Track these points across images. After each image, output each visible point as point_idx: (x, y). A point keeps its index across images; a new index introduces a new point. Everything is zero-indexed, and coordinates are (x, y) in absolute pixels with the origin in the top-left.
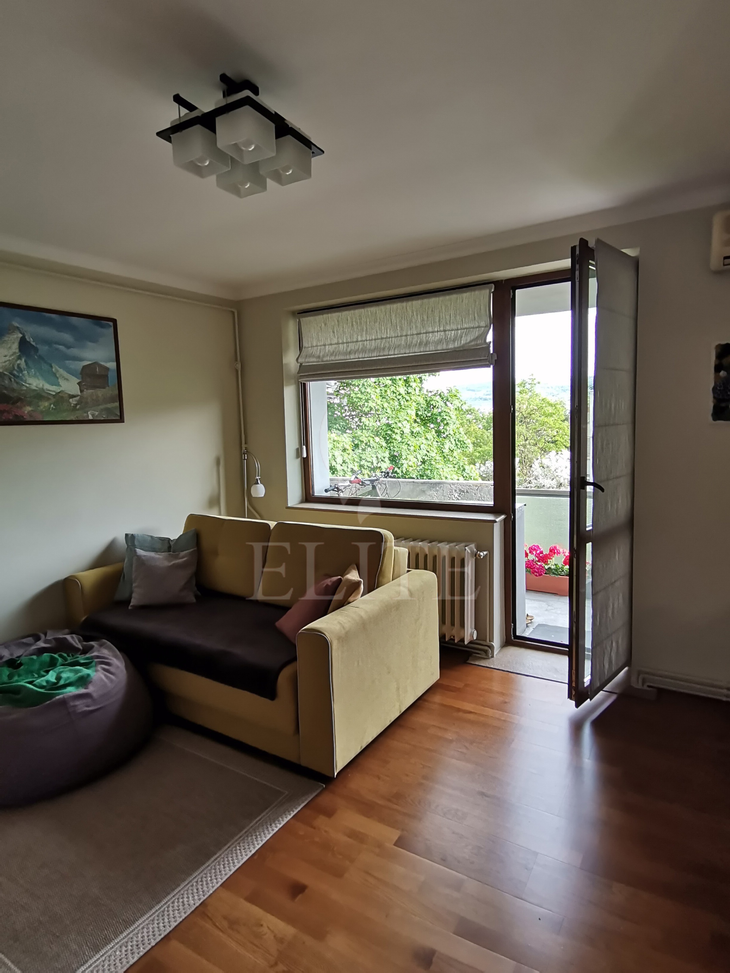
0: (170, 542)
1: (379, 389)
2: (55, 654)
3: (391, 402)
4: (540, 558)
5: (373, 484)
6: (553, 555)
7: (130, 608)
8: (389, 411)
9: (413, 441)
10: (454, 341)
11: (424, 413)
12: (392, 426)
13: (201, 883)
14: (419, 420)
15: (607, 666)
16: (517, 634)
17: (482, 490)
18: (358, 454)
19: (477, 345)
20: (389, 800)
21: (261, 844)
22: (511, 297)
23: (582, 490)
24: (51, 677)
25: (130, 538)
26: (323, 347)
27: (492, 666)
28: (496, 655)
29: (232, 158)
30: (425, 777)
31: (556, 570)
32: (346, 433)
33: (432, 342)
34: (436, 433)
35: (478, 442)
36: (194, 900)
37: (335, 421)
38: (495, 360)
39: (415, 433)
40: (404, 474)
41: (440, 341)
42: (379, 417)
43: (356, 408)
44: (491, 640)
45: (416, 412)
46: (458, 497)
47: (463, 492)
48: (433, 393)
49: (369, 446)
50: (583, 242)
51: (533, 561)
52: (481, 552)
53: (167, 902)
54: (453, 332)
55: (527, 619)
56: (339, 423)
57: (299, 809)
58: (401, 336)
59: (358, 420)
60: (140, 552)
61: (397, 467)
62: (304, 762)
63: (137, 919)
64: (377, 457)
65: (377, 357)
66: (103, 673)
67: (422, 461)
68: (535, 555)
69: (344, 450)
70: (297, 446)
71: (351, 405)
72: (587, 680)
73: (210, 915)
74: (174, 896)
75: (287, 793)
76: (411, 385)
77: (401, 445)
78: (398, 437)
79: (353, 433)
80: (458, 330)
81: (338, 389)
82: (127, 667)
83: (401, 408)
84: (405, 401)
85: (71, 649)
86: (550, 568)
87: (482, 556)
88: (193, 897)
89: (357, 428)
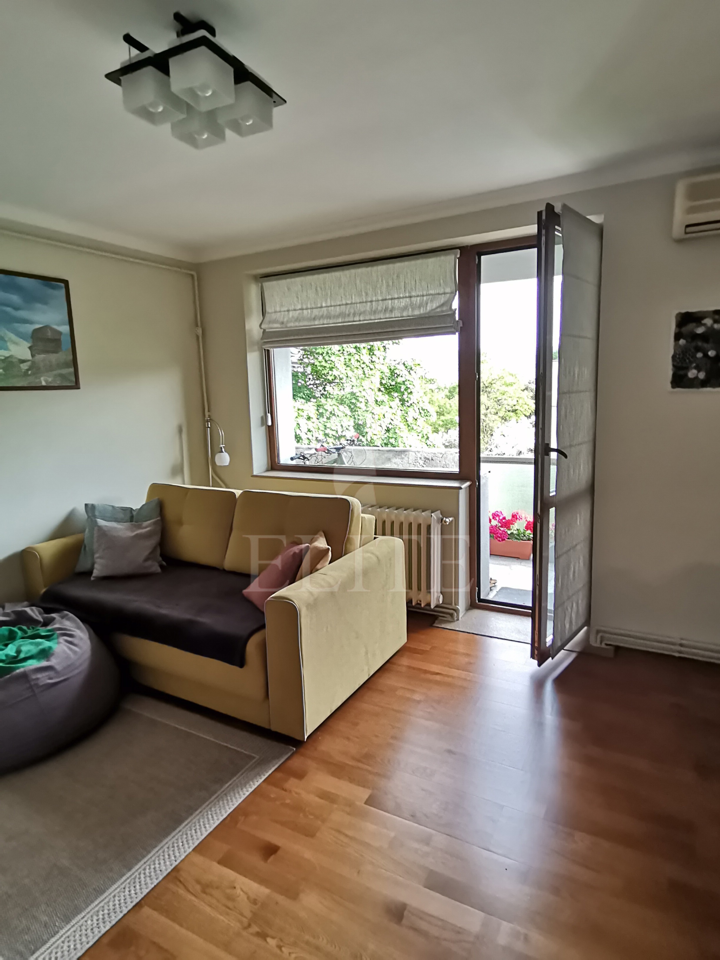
0: (133, 512)
1: (343, 358)
2: (14, 627)
3: (355, 370)
4: (504, 524)
5: (339, 452)
6: (515, 520)
7: (92, 579)
8: (353, 379)
9: (378, 410)
10: (419, 307)
11: (388, 382)
12: (356, 395)
13: (172, 849)
14: (383, 389)
15: (567, 626)
16: (481, 598)
17: (447, 458)
18: (323, 423)
19: (442, 311)
20: (359, 761)
21: (233, 808)
22: (477, 263)
23: (546, 457)
24: (11, 650)
25: (90, 508)
26: (286, 313)
27: (457, 629)
28: (461, 618)
29: (188, 105)
30: (394, 738)
31: (518, 535)
32: (310, 401)
33: (397, 308)
34: (400, 401)
35: (441, 411)
36: (166, 866)
37: (299, 390)
38: (461, 327)
39: (379, 402)
40: (369, 443)
41: (405, 308)
42: (343, 386)
43: (320, 376)
44: (456, 604)
45: (381, 380)
46: (423, 465)
47: (428, 459)
48: (397, 362)
49: (334, 415)
50: (550, 207)
51: (496, 526)
52: (446, 518)
53: (138, 869)
54: (419, 298)
55: (490, 582)
56: (303, 391)
57: (270, 772)
58: (366, 302)
59: (322, 389)
60: (101, 522)
61: (362, 435)
62: (275, 727)
63: (108, 888)
64: (342, 426)
65: (341, 323)
66: (66, 645)
67: (387, 429)
68: (498, 521)
69: (309, 418)
70: (262, 414)
71: (315, 374)
72: (549, 639)
73: (182, 879)
74: (145, 863)
75: (257, 757)
76: (375, 354)
77: (365, 414)
78: (362, 406)
79: (318, 402)
80: (423, 296)
81: (302, 358)
82: (90, 638)
83: (365, 377)
84: (369, 370)
85: (31, 622)
86: (512, 533)
87: (447, 522)
88: (165, 863)
89: (321, 397)
